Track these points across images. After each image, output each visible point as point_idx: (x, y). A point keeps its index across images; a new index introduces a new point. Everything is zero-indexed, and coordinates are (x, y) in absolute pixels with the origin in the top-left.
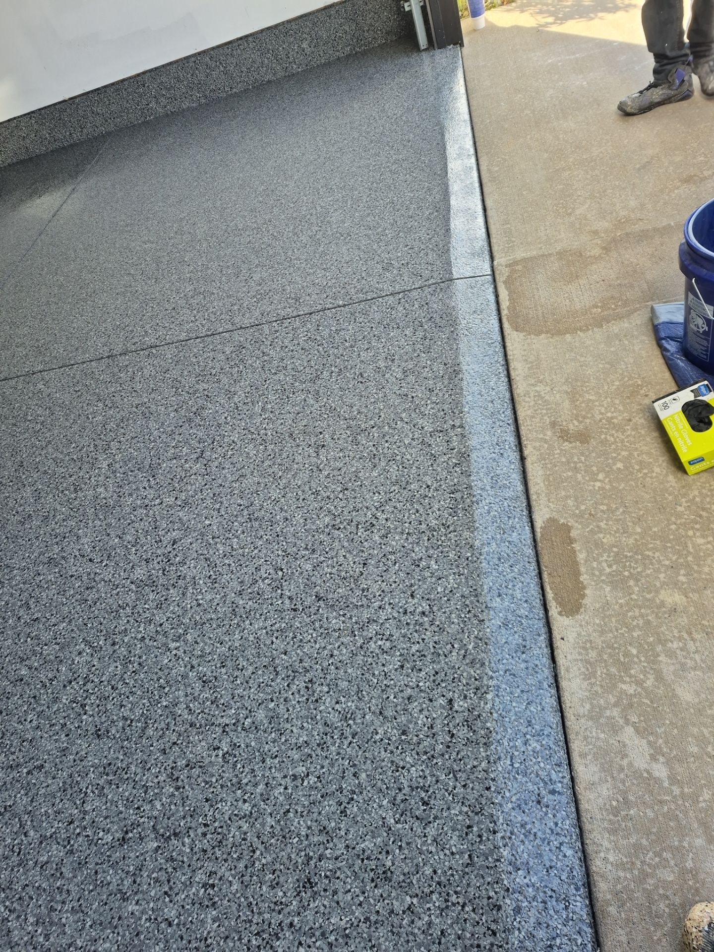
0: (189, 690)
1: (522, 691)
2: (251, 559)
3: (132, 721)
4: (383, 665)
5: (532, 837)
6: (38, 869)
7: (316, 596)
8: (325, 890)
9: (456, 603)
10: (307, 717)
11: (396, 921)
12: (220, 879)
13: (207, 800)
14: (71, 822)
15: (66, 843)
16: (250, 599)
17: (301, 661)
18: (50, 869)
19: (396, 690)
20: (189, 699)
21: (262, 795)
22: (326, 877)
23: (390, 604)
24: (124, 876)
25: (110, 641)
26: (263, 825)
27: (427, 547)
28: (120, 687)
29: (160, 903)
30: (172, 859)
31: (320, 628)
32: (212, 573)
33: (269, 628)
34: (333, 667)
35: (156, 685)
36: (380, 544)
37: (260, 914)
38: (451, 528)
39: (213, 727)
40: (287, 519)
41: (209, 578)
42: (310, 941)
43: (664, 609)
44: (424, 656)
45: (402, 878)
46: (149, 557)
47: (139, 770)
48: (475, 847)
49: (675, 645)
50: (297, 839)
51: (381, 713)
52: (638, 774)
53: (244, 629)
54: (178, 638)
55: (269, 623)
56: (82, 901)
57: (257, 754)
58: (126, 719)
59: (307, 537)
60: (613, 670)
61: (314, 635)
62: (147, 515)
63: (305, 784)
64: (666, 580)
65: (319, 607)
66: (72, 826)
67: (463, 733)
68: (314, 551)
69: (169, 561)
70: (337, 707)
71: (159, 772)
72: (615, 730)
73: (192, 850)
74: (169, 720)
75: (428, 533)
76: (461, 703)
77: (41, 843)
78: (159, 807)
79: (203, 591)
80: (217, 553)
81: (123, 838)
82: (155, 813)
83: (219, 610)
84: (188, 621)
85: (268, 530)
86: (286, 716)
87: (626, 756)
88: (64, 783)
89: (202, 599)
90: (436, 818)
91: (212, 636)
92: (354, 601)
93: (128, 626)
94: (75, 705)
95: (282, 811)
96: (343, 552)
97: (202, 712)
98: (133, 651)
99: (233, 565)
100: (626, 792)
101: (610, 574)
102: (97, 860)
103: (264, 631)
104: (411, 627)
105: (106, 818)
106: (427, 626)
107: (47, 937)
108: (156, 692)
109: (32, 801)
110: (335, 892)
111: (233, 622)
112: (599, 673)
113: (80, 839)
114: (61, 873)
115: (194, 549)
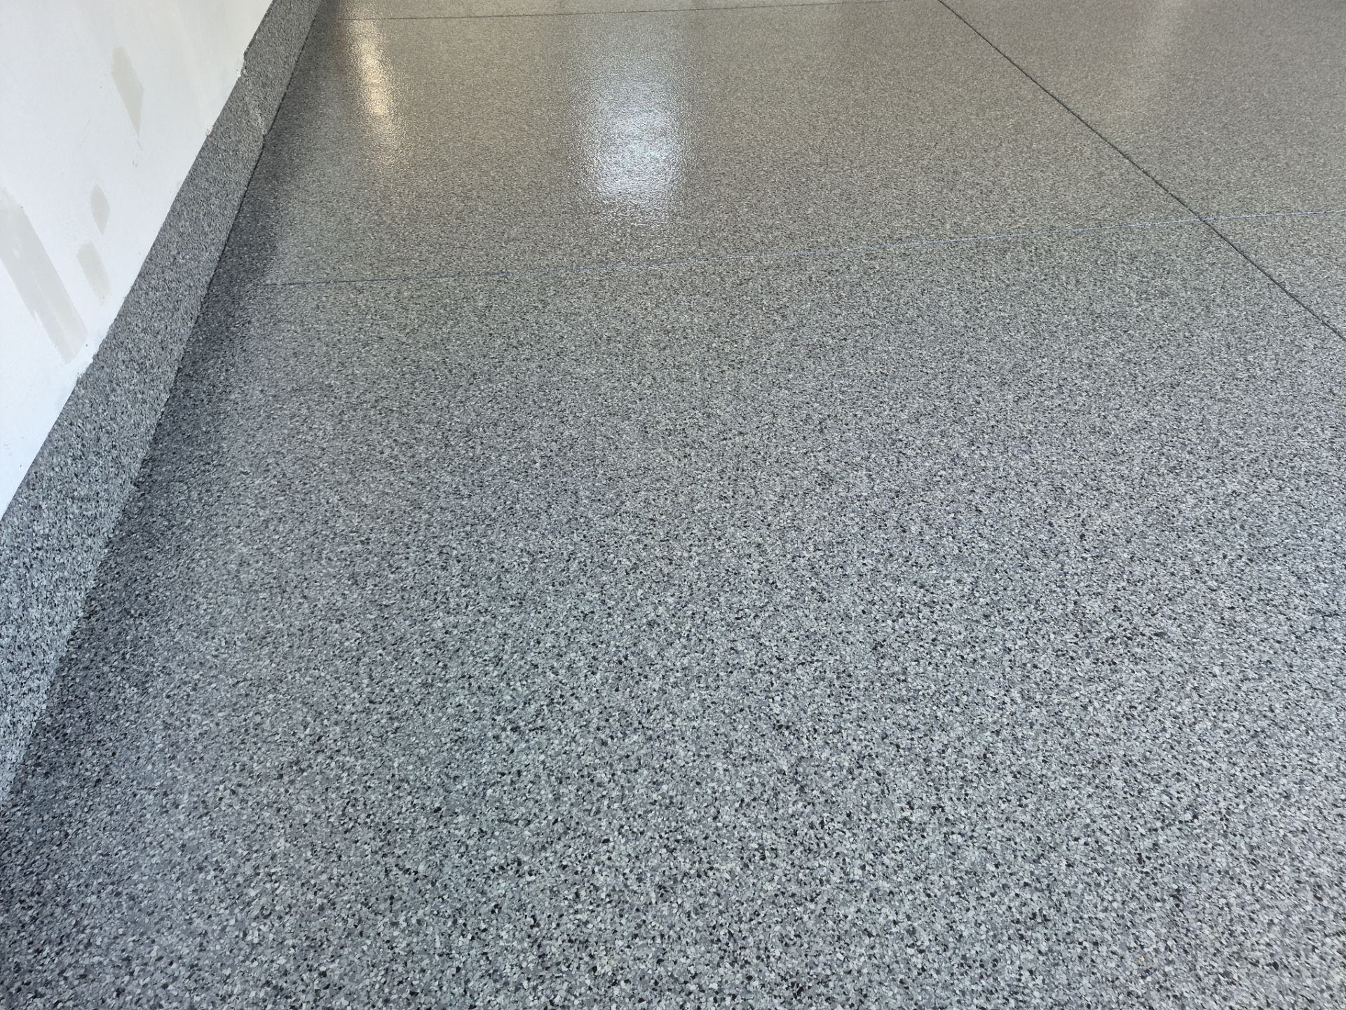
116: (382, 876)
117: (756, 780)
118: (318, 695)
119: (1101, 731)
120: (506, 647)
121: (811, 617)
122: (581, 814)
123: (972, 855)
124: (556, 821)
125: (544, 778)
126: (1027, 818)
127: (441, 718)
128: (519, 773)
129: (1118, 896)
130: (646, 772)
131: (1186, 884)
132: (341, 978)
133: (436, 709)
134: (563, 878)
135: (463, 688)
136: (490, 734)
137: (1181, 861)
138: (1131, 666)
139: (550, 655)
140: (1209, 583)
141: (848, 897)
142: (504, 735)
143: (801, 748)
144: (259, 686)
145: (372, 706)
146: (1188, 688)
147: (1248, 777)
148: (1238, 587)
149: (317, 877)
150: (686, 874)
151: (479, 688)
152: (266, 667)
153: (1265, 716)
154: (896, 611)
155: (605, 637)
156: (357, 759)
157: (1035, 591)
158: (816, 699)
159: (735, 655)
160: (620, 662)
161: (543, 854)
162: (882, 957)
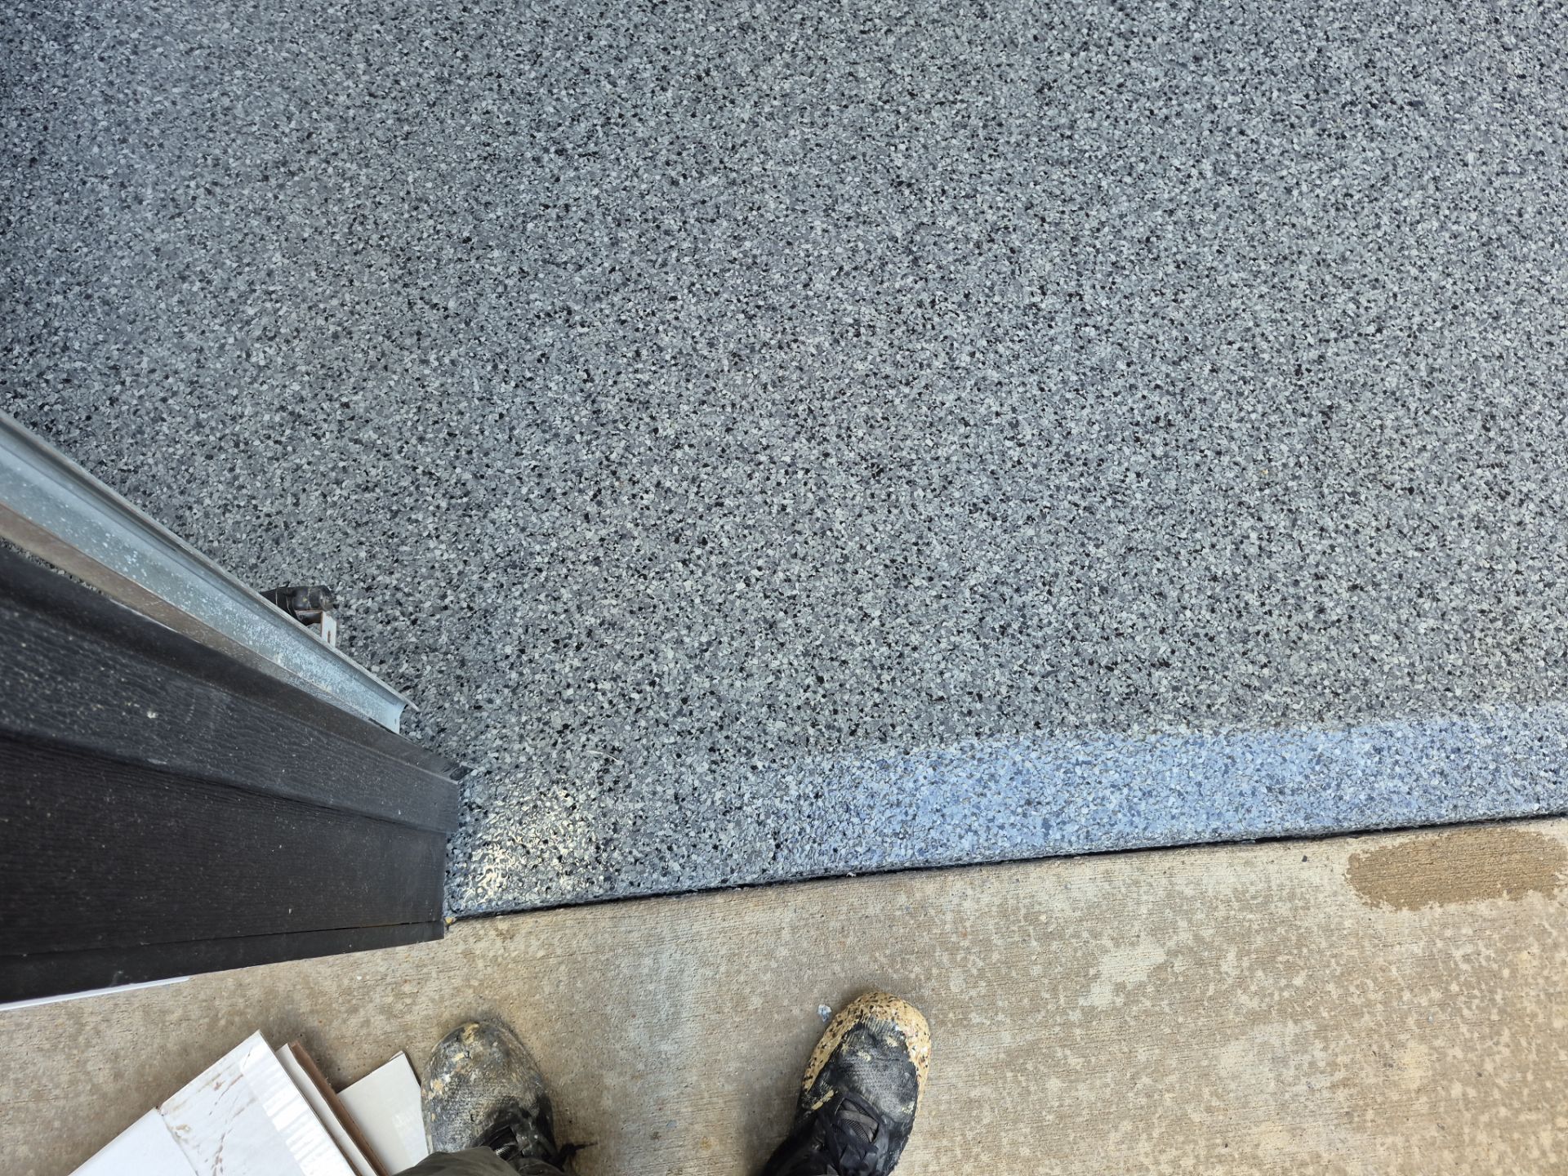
0: (1130, 219)
1: (1199, 784)
2: (1395, 265)
3: (1070, 137)
4: (1213, 546)
5: (979, 790)
6: (848, 69)
7: (1330, 407)
8: (872, 496)
9: (1350, 669)
10: (1109, 428)
11: (849, 598)
12: (868, 343)
13: (967, 296)
14: (912, 95)
15: (885, 98)
16: (1310, 283)
17: (1203, 401)
18: (850, 89)
19: (1173, 572)
20: (1118, 223)
21: (984, 379)
22: (889, 495)
23: (1332, 548)
24: (854, 200)
25: (1200, 50)
26: (944, 390)
27: (1465, 609)
28: (1123, 97)
29: (828, 264)
30: (883, 265)
31: (1269, 425)
32: (1356, 197)
33: (1257, 331)
34: (1198, 458)
35: (1133, 159)
36: (1461, 516)
37: (834, 409)
38: (1515, 656)
39: (1076, 276)
40: (1496, 319)
41: (1347, 195)
42: (811, 483)
43: (1387, 1046)
44: (1240, 616)
45: (902, 602)
46: (1379, 65)
47: (996, 175)
48: (955, 706)
49: (1319, 1054)
50: (931, 444)
51: (1131, 549)
52: (1091, 959)
53: (1250, 286)
54: (1220, 171)
55: (1268, 329)
56: (817, 150)
57: (1042, 358)
58: (1071, 127)
59: (1460, 366)
60: (1259, 941)
61: (1253, 416)
62: (1473, 30)
63: (1008, 443)
64: (1449, 1059)
65: (1310, 416)
66: (908, 98)
67: (1117, 686)
68: (1429, 385)
69: (1374, 106)
70: (1132, 476)
71: (998, 208)
72: (1158, 931)
73: (899, 291)
74: (1079, 199)
75: (1499, 609)
76: (1165, 682)
77: (881, 60)
78: (949, 223)
79: (1318, 191)
80: (1400, 196)
81: (901, 183)
82: (940, 221)
83: (1283, 231)
84: (1255, 180)
85: (1467, 285)
86: (1106, 393)
87: (1117, 945)
88: (965, 62)
89: (1301, 193)
90: (986, 647)
91: (1231, 230)
92: (1331, 480)
93: (1233, 72)
94: (1085, 31)
95: (965, 414)
96: (1432, 443)
97: (1098, 251)
98: (1188, 98)
99: (1380, 234)
100: (1061, 937)
101: (1450, 956)
102: (869, 153)
103: (1251, 324)
104: (1292, 590)
105: (925, 147)
106: (1298, 618)
107: (771, 116)
108: (1121, 162)
109: (934, 21)
110: (872, 510)
111: (1261, 262)
112: (1251, 916)
113: (892, 118)
114: (846, 107)
115: (1406, 148)
116: (405, 308)
117: (861, 245)
118: (300, 77)
119: (1298, 221)
120: (546, 39)
121: (964, 39)
122: (643, 265)
123: (1104, 350)
124: (613, 269)
125: (598, 217)
126: (1179, 316)
127: (463, 127)
128: (567, 207)
129: (1260, 408)
130: (725, 224)
131: (1342, 402)
132: (367, 410)
133: (457, 114)
134: (621, 333)
135: (491, 89)
136: (528, 155)
137: (1346, 377)
138: (1364, 143)
139: (605, 57)
140: (1506, 39)
141: (949, 384)
142: (546, 158)
143: (922, 212)
144: (220, 57)
145: (373, 101)
146: (1426, 178)
147: (1459, 291)
148: (1541, 48)
149: (326, 301)
150: (765, 344)
151: (512, 92)
152: (225, 32)
153: (1509, 221)
154: (1079, 40)
155: (680, 40)
156: (359, 166)
157: (1272, 29)
158: (952, 152)
159: (854, 84)
160: (699, 78)
161: (598, 305)
162: (976, 446)
